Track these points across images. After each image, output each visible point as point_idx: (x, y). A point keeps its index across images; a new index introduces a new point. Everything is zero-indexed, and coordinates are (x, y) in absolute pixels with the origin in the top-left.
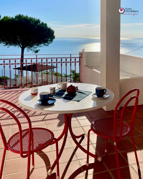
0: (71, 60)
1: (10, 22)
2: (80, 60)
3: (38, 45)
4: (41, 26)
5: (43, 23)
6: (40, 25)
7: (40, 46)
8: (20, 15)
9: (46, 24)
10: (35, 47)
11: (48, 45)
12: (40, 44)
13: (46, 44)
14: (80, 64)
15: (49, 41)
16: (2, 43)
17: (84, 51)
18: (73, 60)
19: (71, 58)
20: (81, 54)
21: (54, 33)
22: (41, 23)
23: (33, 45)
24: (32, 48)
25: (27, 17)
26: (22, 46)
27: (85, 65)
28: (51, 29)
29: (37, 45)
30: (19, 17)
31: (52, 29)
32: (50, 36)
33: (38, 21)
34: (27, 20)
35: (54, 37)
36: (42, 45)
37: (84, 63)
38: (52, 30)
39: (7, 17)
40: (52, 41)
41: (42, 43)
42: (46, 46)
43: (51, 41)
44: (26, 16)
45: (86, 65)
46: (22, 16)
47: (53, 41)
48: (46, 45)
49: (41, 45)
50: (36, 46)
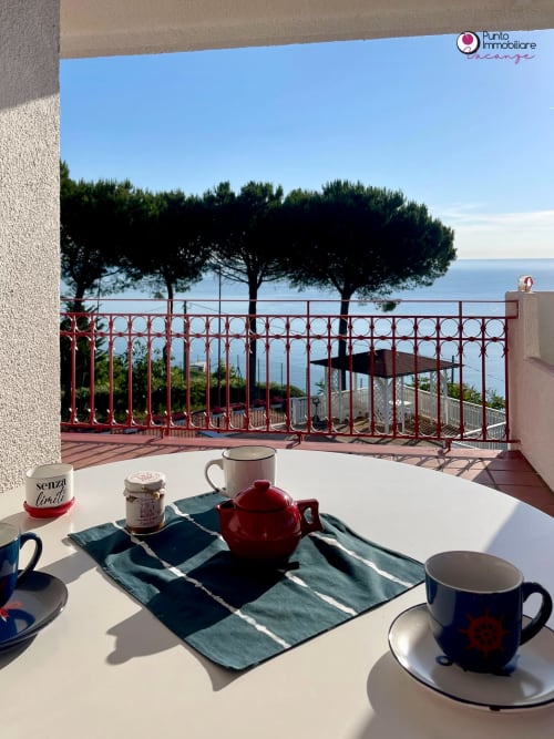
0: (461, 328)
1: (307, 206)
2: (506, 329)
3: (394, 283)
4: (405, 216)
5: (412, 207)
6: (401, 214)
7: (403, 288)
8: (338, 183)
9: (424, 210)
10: (383, 290)
11: (430, 284)
12: (404, 281)
13: (424, 278)
14: (506, 350)
15: (436, 267)
16: (285, 278)
17: (527, 289)
18: (472, 329)
19: (460, 317)
20: (512, 301)
21: (452, 238)
22: (406, 204)
23: (377, 284)
24: (376, 295)
25: (360, 187)
26: (342, 287)
27: (535, 360)
28: (440, 224)
29: (392, 285)
30: (336, 189)
31: (445, 224)
32: (438, 251)
33: (398, 199)
34: (360, 196)
35: (452, 255)
36: (410, 282)
37: (530, 347)
38: (445, 228)
39: (300, 190)
40: (446, 270)
41: (408, 275)
42: (424, 286)
43: (443, 267)
44: (356, 184)
45: (537, 355)
46: (346, 184)
47: (449, 267)
48: (423, 282)
49: (405, 284)
50: (389, 287)
